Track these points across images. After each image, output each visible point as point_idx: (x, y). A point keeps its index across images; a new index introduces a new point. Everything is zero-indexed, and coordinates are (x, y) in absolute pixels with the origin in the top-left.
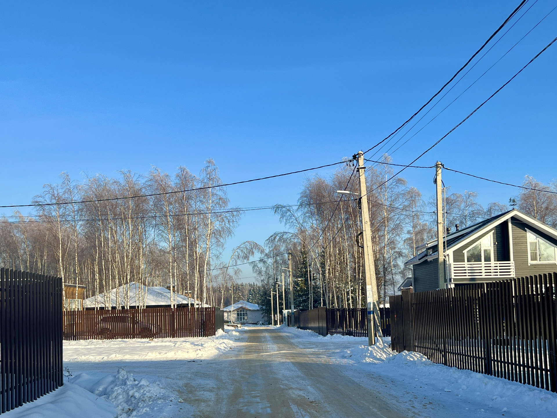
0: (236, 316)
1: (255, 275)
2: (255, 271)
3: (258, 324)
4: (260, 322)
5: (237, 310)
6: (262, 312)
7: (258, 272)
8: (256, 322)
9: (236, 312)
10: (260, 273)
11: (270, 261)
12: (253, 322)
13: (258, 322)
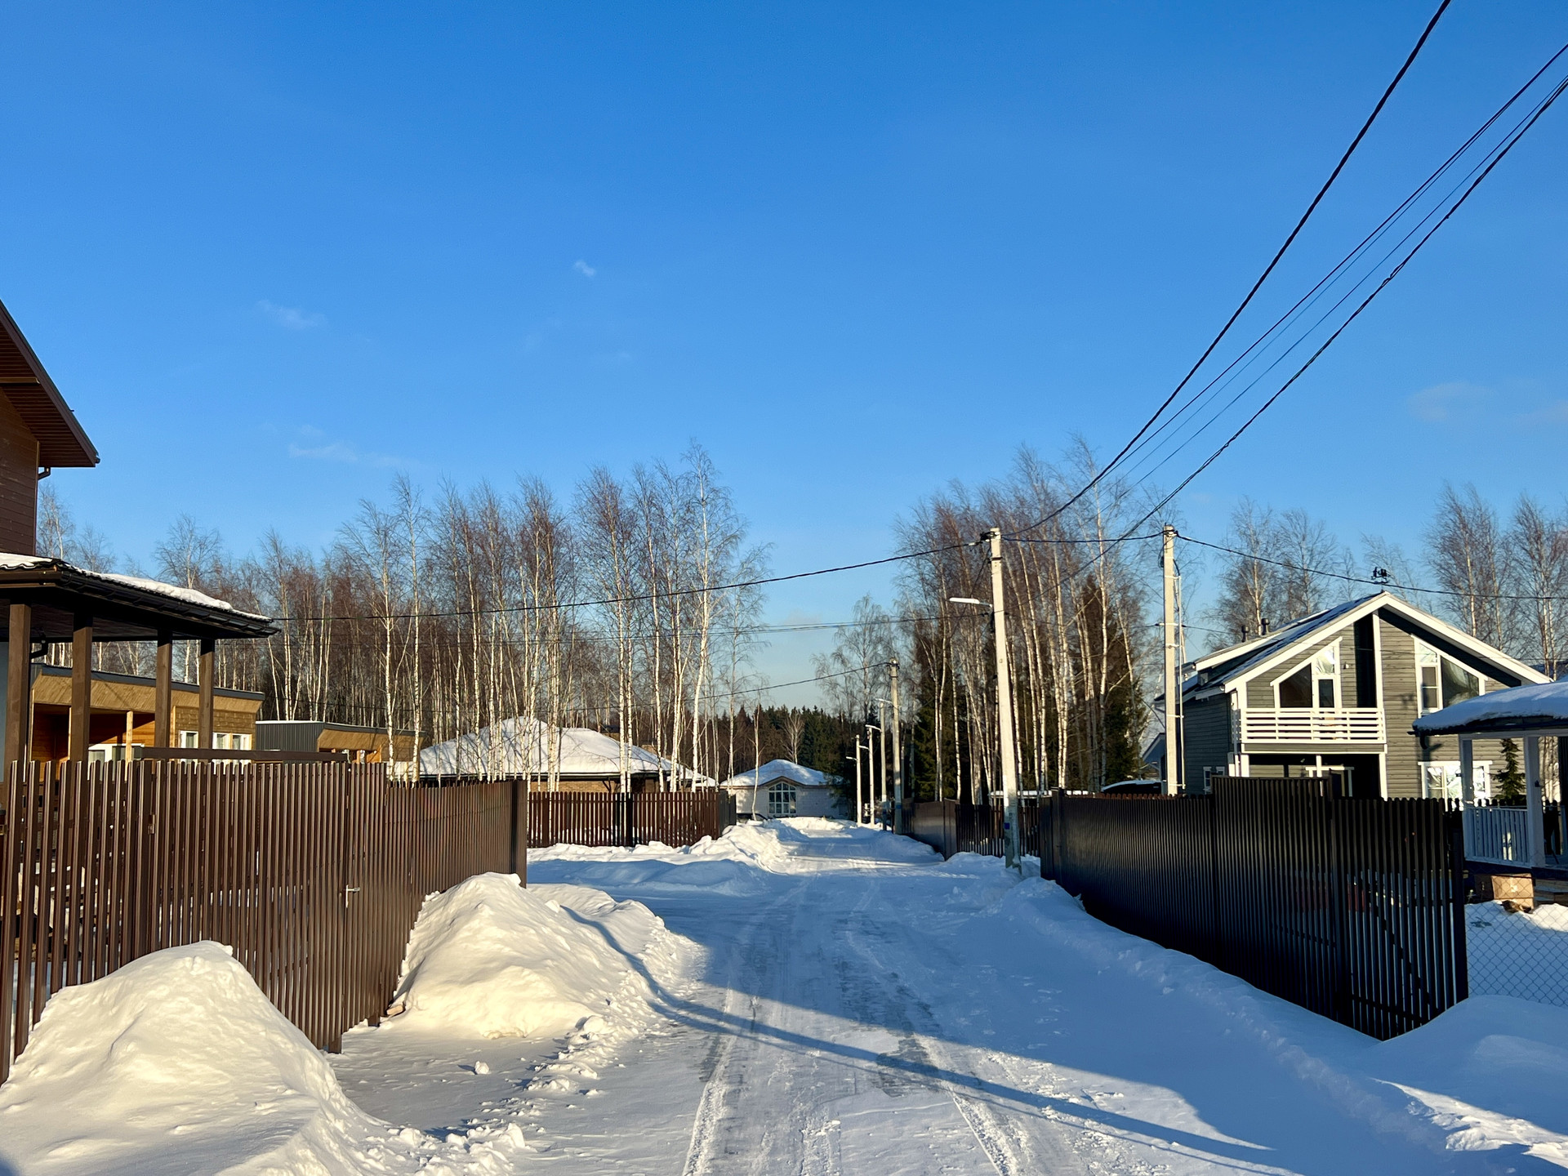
0: (765, 799)
9: (767, 791)
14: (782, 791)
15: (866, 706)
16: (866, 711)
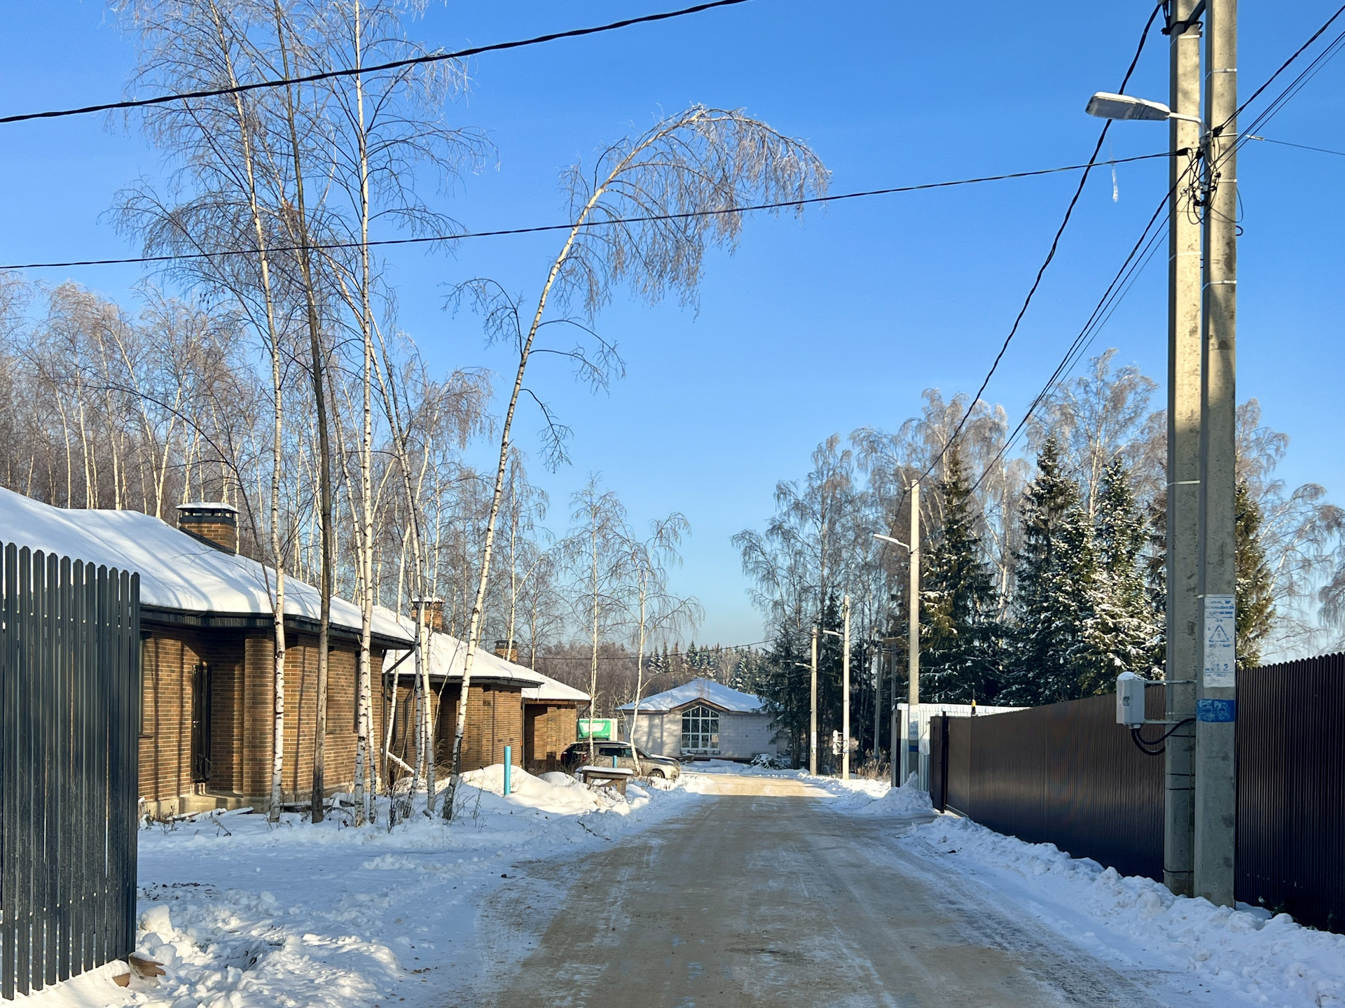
0: (677, 729)
1: (753, 582)
2: (750, 566)
3: (755, 764)
4: (764, 757)
5: (685, 708)
6: (770, 721)
7: (761, 572)
8: (749, 756)
9: (679, 717)
10: (770, 576)
11: (810, 530)
12: (736, 756)
13: (754, 755)
14: (701, 718)
15: (824, 594)
16: (823, 601)
